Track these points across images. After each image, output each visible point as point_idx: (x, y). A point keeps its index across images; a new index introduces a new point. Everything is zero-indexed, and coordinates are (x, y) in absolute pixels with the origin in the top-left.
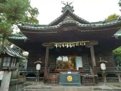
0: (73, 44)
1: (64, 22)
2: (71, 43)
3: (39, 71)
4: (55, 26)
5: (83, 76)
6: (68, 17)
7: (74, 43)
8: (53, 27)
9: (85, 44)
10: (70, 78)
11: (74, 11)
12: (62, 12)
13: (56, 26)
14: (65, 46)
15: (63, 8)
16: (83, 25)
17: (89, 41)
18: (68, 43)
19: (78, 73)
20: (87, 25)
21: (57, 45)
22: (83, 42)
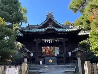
1: (48, 28)
2: (52, 40)
3: (32, 57)
5: (58, 60)
6: (50, 25)
7: (54, 39)
10: (51, 61)
12: (46, 18)
15: (47, 15)
17: (62, 38)
18: (50, 39)
19: (56, 58)
21: (43, 41)
22: (59, 39)
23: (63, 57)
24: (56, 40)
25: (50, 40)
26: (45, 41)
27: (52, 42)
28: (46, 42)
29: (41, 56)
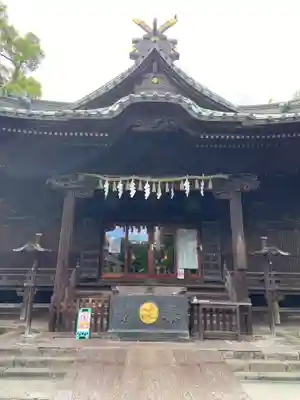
0: (170, 183)
1: (137, 96)
2: (160, 180)
4: (100, 110)
5: (198, 305)
6: (155, 80)
8: (93, 112)
9: (210, 186)
10: (149, 312)
11: (177, 57)
12: (133, 56)
13: (105, 111)
14: (140, 188)
15: (135, 42)
16: (207, 113)
17: (226, 177)
18: (148, 179)
19: (182, 293)
20: (222, 113)
21: (107, 186)
22: (203, 177)
23: (223, 290)
24: (186, 186)
25: (147, 186)
26: (120, 186)
27: (159, 195)
28: (126, 193)
29: (94, 275)
